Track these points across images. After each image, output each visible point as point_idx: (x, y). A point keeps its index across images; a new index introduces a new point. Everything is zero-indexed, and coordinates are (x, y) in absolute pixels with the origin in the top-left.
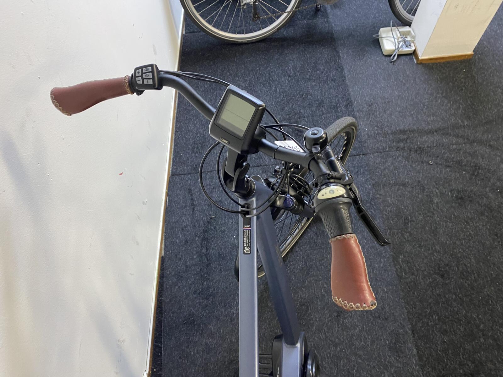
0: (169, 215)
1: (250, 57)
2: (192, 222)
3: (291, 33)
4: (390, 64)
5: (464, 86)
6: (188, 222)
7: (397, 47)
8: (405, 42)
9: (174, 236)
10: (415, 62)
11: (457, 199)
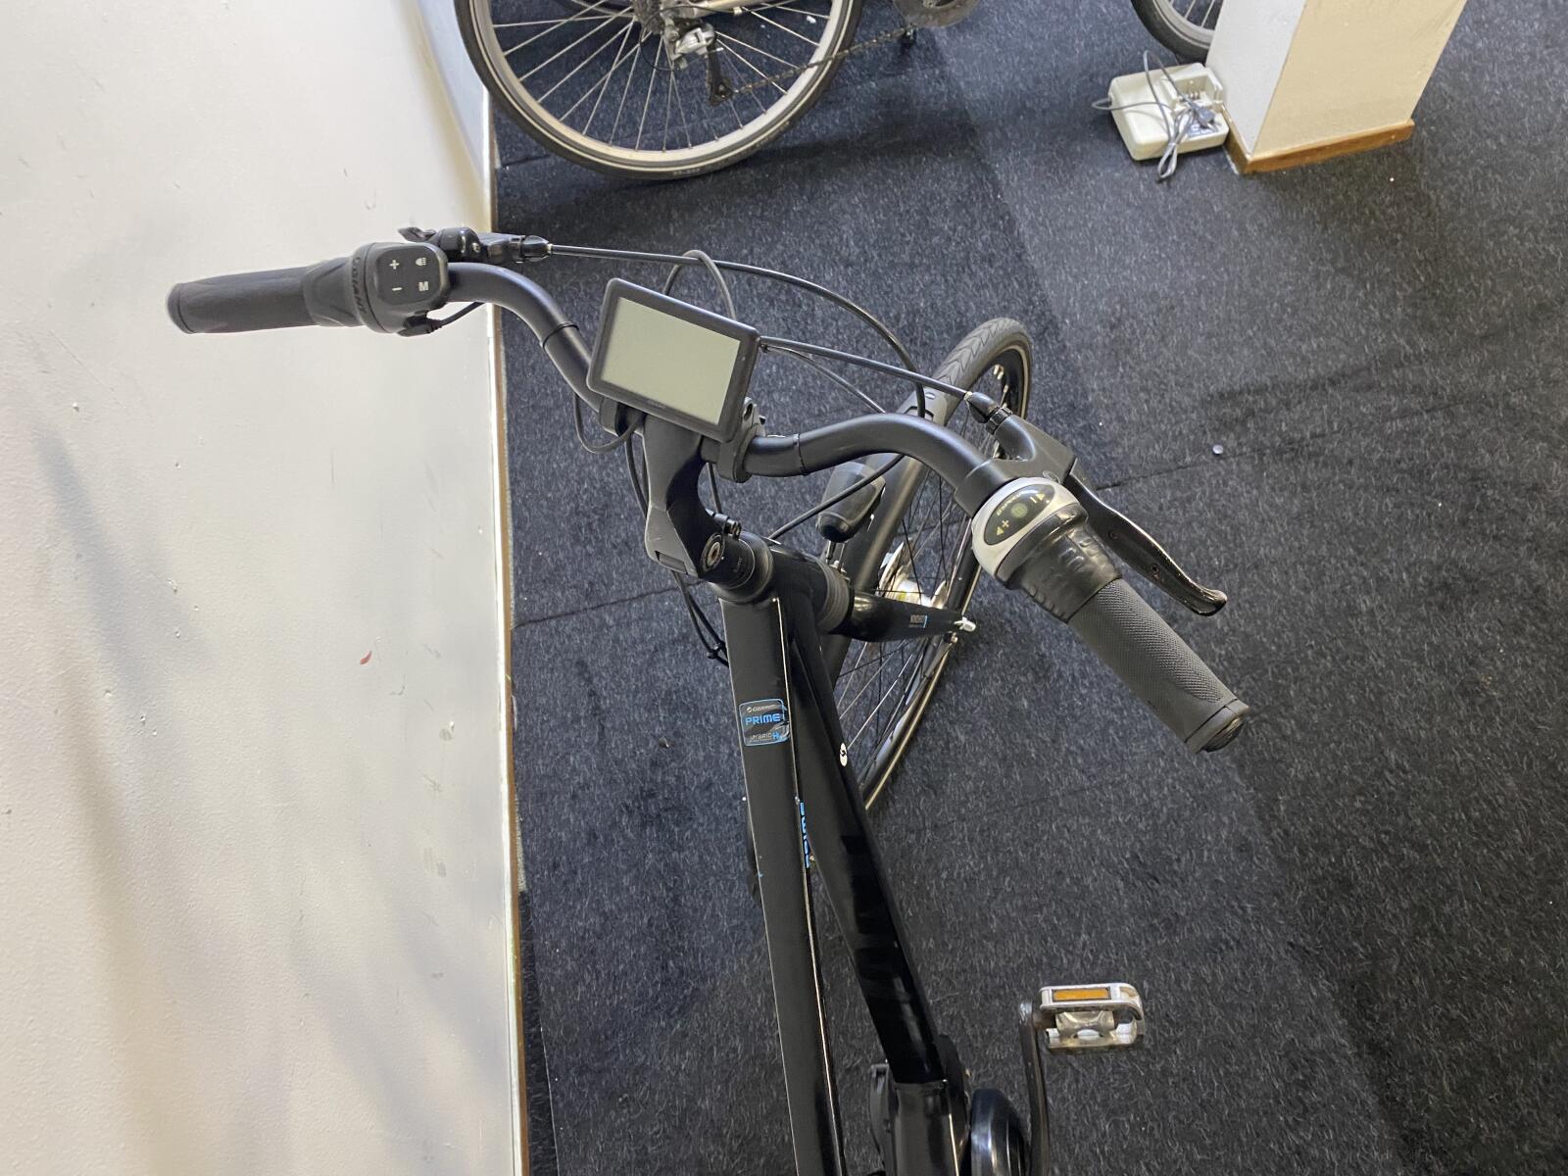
0: (528, 754)
1: (716, 219)
2: (601, 770)
3: (836, 125)
4: (1157, 187)
5: (1398, 230)
6: (590, 769)
7: (1172, 133)
8: (1195, 113)
9: (551, 821)
10: (1236, 172)
11: (1432, 593)
